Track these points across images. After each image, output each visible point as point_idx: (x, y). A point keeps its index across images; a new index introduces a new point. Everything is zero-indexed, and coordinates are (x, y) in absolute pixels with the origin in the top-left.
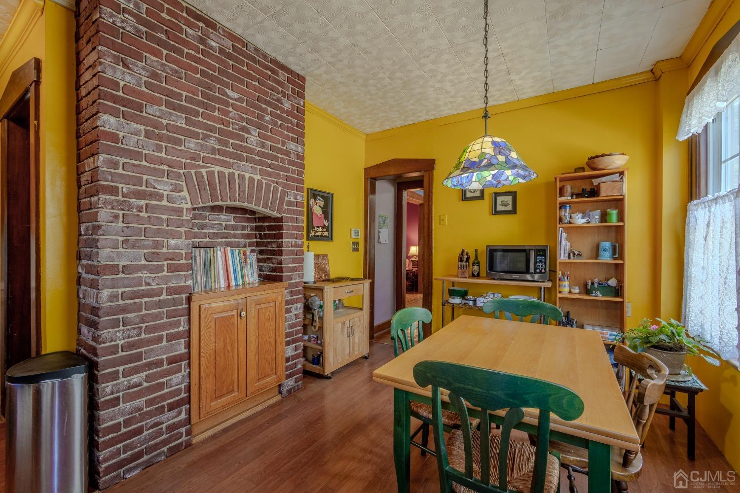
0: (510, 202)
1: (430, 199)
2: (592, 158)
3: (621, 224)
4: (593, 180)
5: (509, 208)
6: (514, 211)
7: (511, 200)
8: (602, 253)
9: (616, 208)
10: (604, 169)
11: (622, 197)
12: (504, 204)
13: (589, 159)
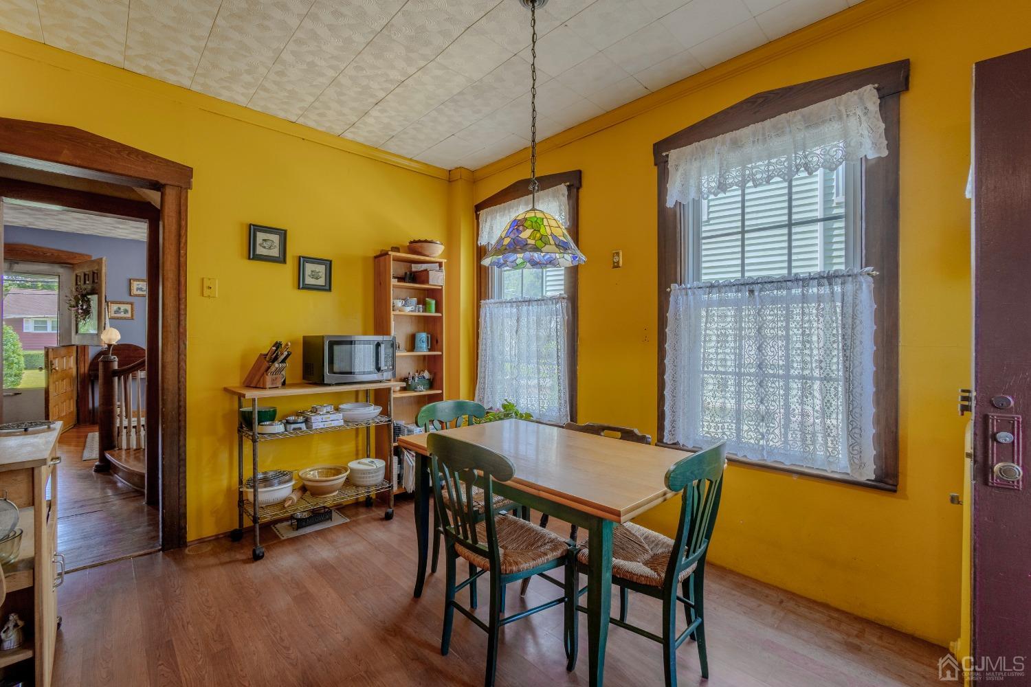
0: (322, 274)
1: (182, 245)
2: (415, 242)
3: (439, 315)
4: (413, 265)
5: (321, 282)
6: (327, 288)
7: (324, 271)
8: (418, 343)
9: (433, 298)
10: (428, 256)
11: (440, 288)
12: (315, 275)
13: (411, 242)
